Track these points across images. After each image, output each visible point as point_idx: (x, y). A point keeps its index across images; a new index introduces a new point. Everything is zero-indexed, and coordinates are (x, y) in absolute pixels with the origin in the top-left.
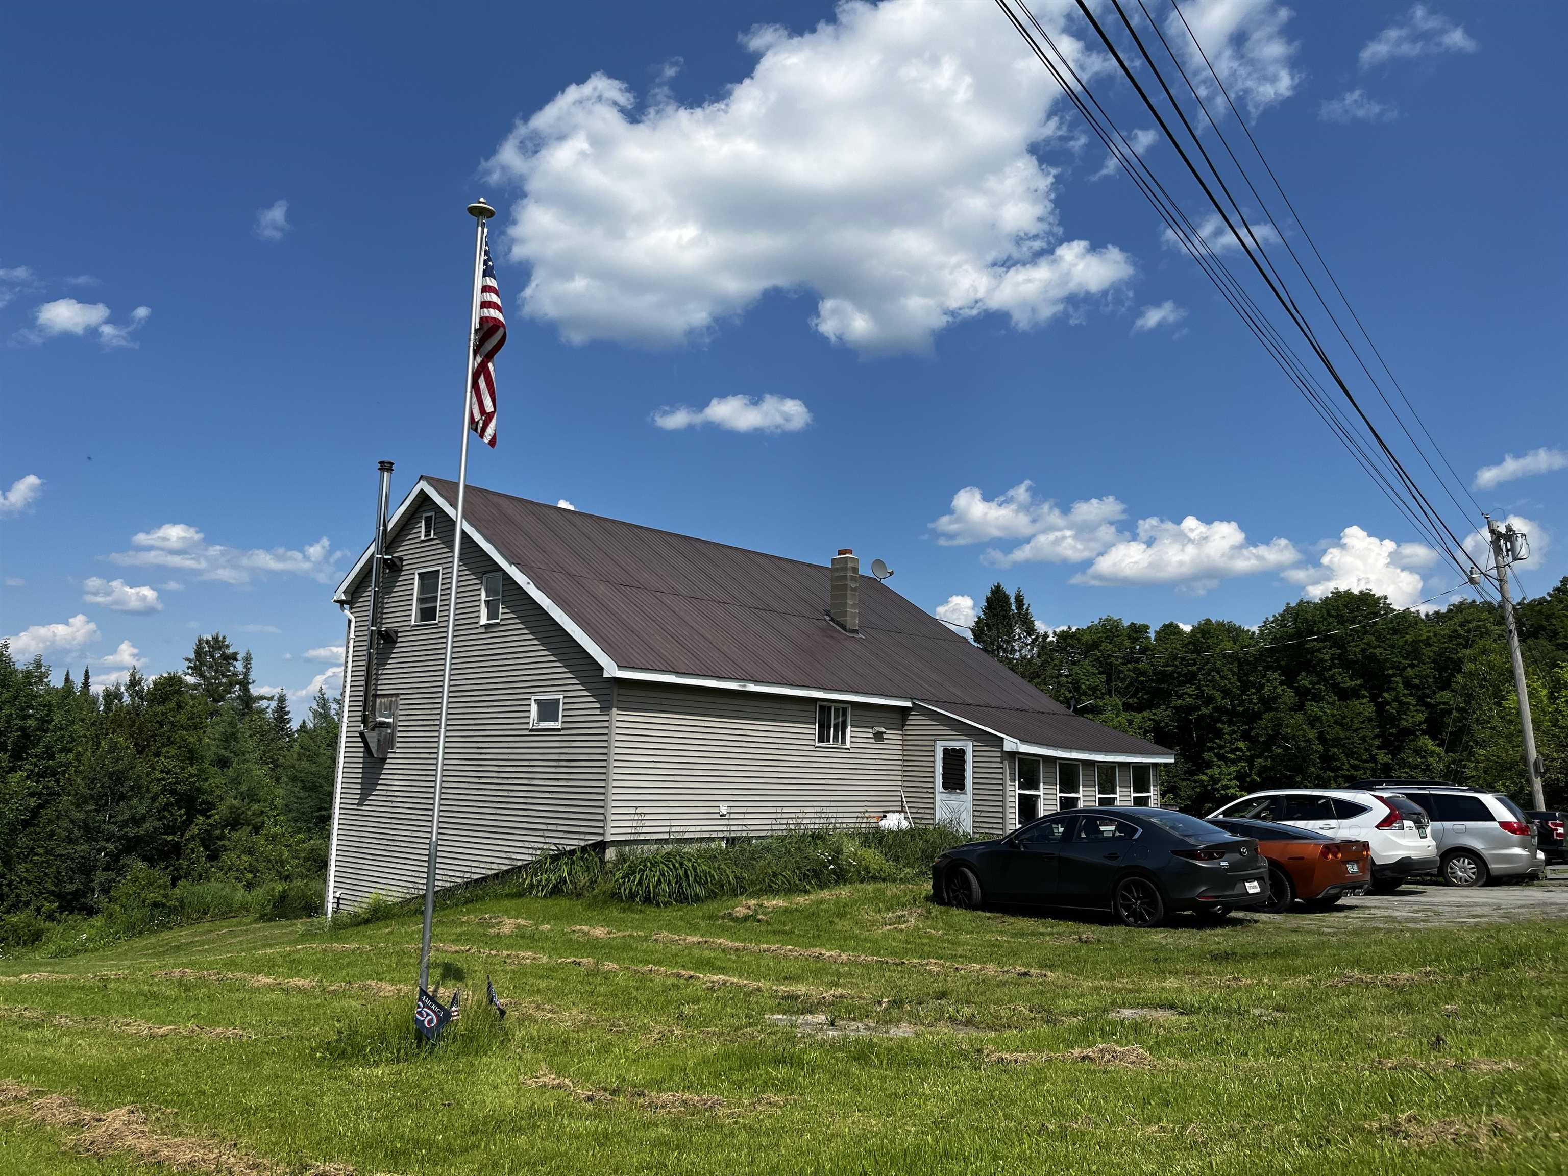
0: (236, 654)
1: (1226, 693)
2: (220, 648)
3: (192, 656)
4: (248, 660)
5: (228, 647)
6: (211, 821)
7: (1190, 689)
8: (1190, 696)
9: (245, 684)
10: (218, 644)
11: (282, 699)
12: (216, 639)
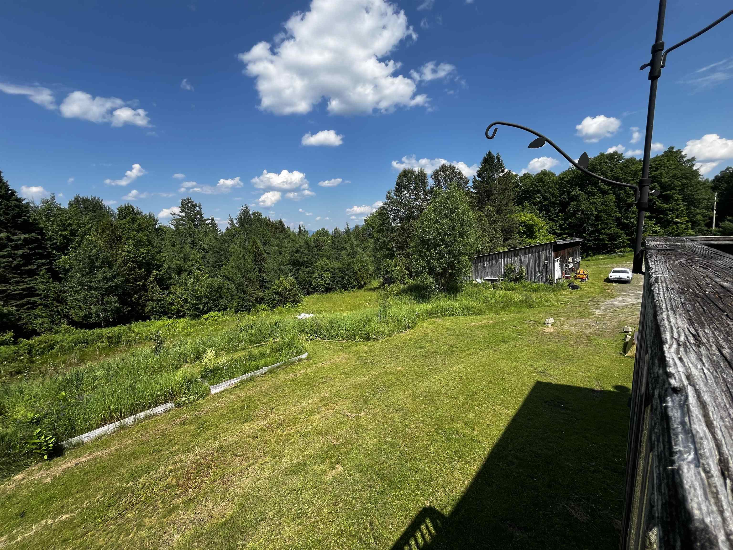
0: (196, 204)
1: (553, 195)
2: (190, 202)
3: (181, 205)
4: (200, 206)
5: (193, 202)
6: (161, 273)
7: (538, 196)
8: (539, 198)
9: (201, 214)
10: (189, 201)
11: (212, 219)
12: (188, 199)
